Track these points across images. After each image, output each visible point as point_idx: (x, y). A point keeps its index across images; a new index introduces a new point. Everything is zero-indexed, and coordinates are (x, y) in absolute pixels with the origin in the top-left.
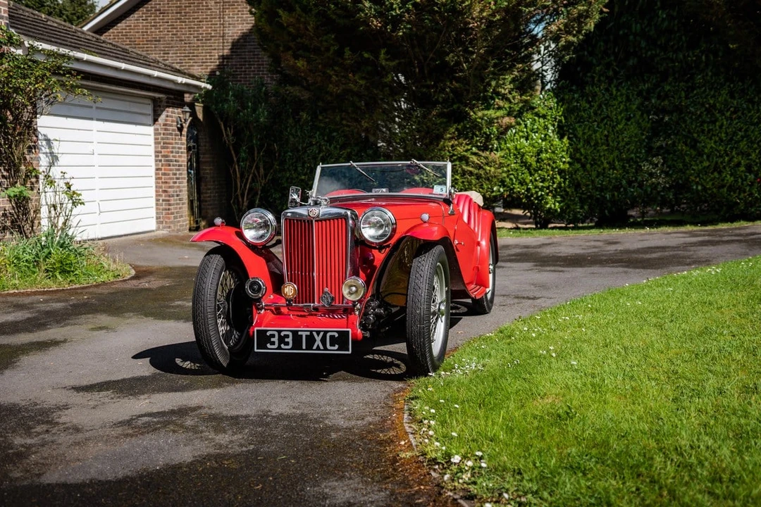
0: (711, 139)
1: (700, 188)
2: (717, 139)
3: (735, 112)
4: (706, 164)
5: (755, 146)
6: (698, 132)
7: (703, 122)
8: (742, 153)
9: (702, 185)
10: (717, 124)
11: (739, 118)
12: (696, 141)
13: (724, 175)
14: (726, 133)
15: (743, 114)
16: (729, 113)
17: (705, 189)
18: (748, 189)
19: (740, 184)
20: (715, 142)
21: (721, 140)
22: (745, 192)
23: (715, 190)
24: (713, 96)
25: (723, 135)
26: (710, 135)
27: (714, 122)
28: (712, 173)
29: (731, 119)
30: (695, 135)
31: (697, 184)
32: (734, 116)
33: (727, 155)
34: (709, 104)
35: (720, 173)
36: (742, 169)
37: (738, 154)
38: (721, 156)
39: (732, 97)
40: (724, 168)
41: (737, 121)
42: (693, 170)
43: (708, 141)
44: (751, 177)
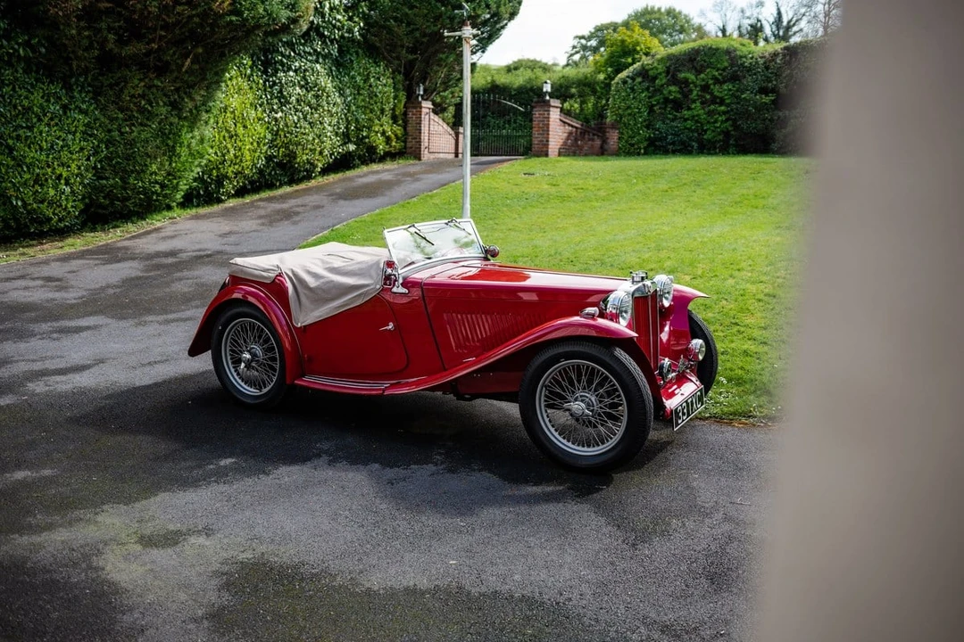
0: (29, 148)
1: (20, 203)
2: (37, 147)
3: (52, 119)
4: (27, 176)
5: (74, 157)
6: (12, 138)
7: (17, 128)
8: (63, 165)
9: (23, 200)
10: (35, 130)
11: (57, 124)
12: (11, 149)
13: (45, 189)
14: (46, 141)
15: (60, 121)
16: (47, 119)
17: (25, 204)
18: (64, 203)
19: (58, 198)
20: (36, 151)
21: (41, 149)
22: (61, 206)
23: (35, 205)
24: (26, 98)
25: (44, 143)
26: (28, 142)
27: (30, 128)
28: (33, 186)
29: (48, 125)
30: (10, 142)
31: (17, 198)
32: (52, 123)
33: (49, 166)
34: (23, 106)
35: (41, 185)
36: (63, 181)
37: (58, 165)
38: (42, 168)
39: (48, 101)
40: (46, 180)
41: (55, 128)
42: (11, 182)
43: (27, 149)
44: (68, 189)
